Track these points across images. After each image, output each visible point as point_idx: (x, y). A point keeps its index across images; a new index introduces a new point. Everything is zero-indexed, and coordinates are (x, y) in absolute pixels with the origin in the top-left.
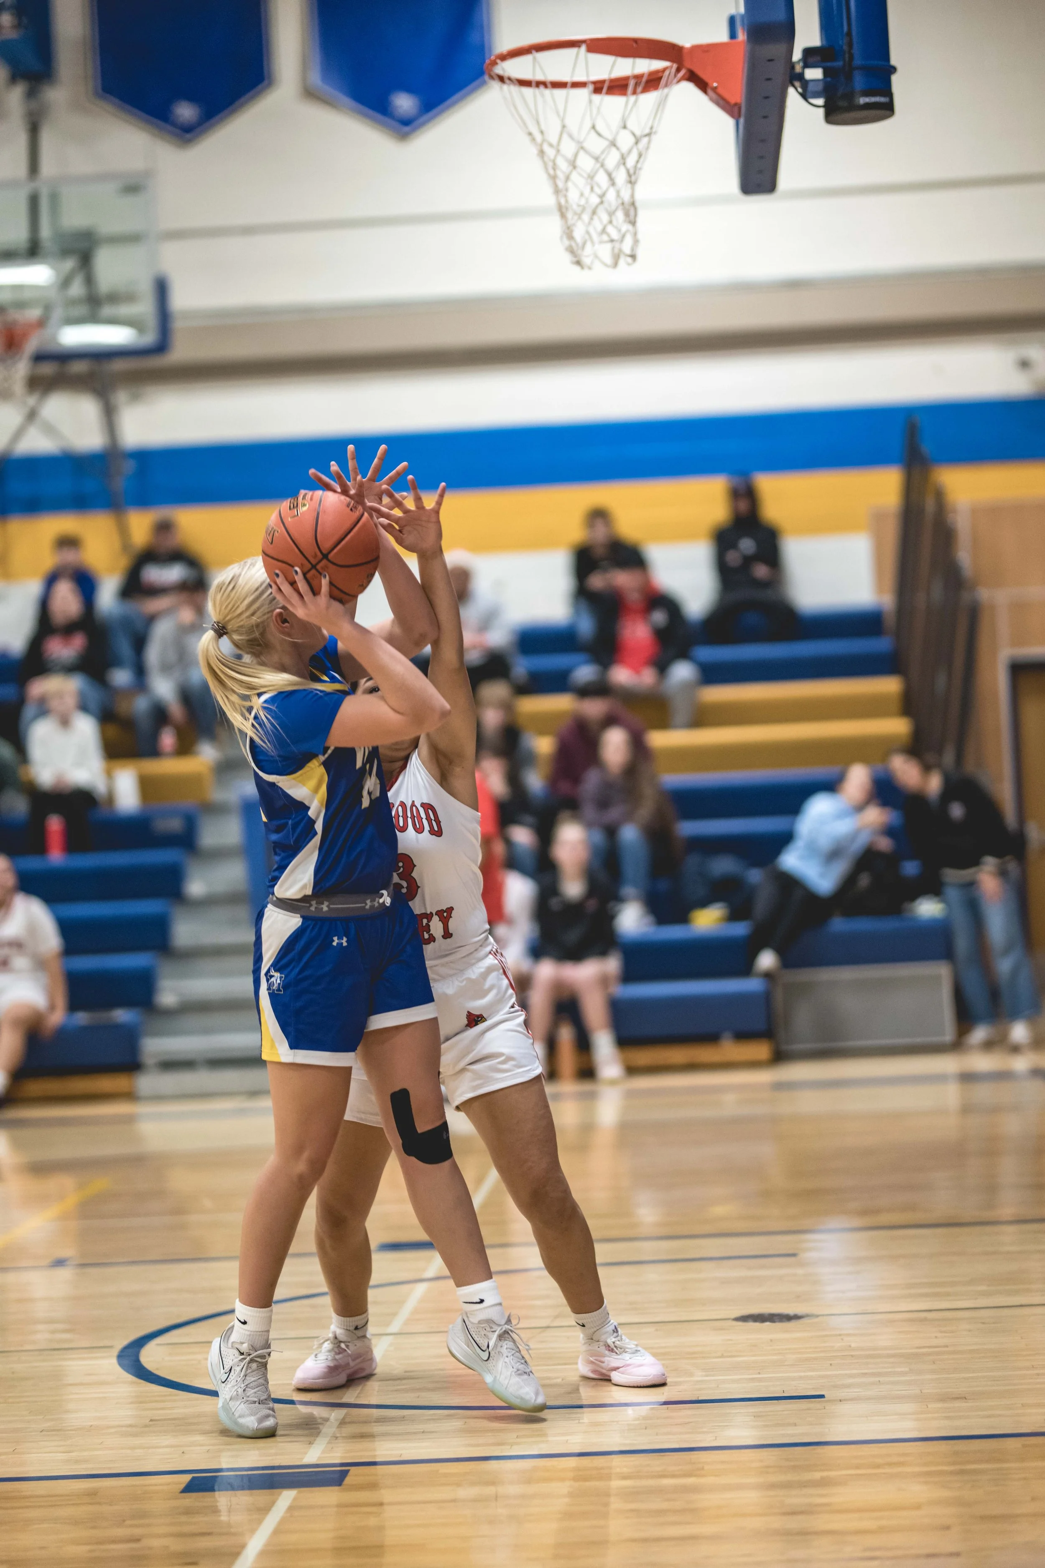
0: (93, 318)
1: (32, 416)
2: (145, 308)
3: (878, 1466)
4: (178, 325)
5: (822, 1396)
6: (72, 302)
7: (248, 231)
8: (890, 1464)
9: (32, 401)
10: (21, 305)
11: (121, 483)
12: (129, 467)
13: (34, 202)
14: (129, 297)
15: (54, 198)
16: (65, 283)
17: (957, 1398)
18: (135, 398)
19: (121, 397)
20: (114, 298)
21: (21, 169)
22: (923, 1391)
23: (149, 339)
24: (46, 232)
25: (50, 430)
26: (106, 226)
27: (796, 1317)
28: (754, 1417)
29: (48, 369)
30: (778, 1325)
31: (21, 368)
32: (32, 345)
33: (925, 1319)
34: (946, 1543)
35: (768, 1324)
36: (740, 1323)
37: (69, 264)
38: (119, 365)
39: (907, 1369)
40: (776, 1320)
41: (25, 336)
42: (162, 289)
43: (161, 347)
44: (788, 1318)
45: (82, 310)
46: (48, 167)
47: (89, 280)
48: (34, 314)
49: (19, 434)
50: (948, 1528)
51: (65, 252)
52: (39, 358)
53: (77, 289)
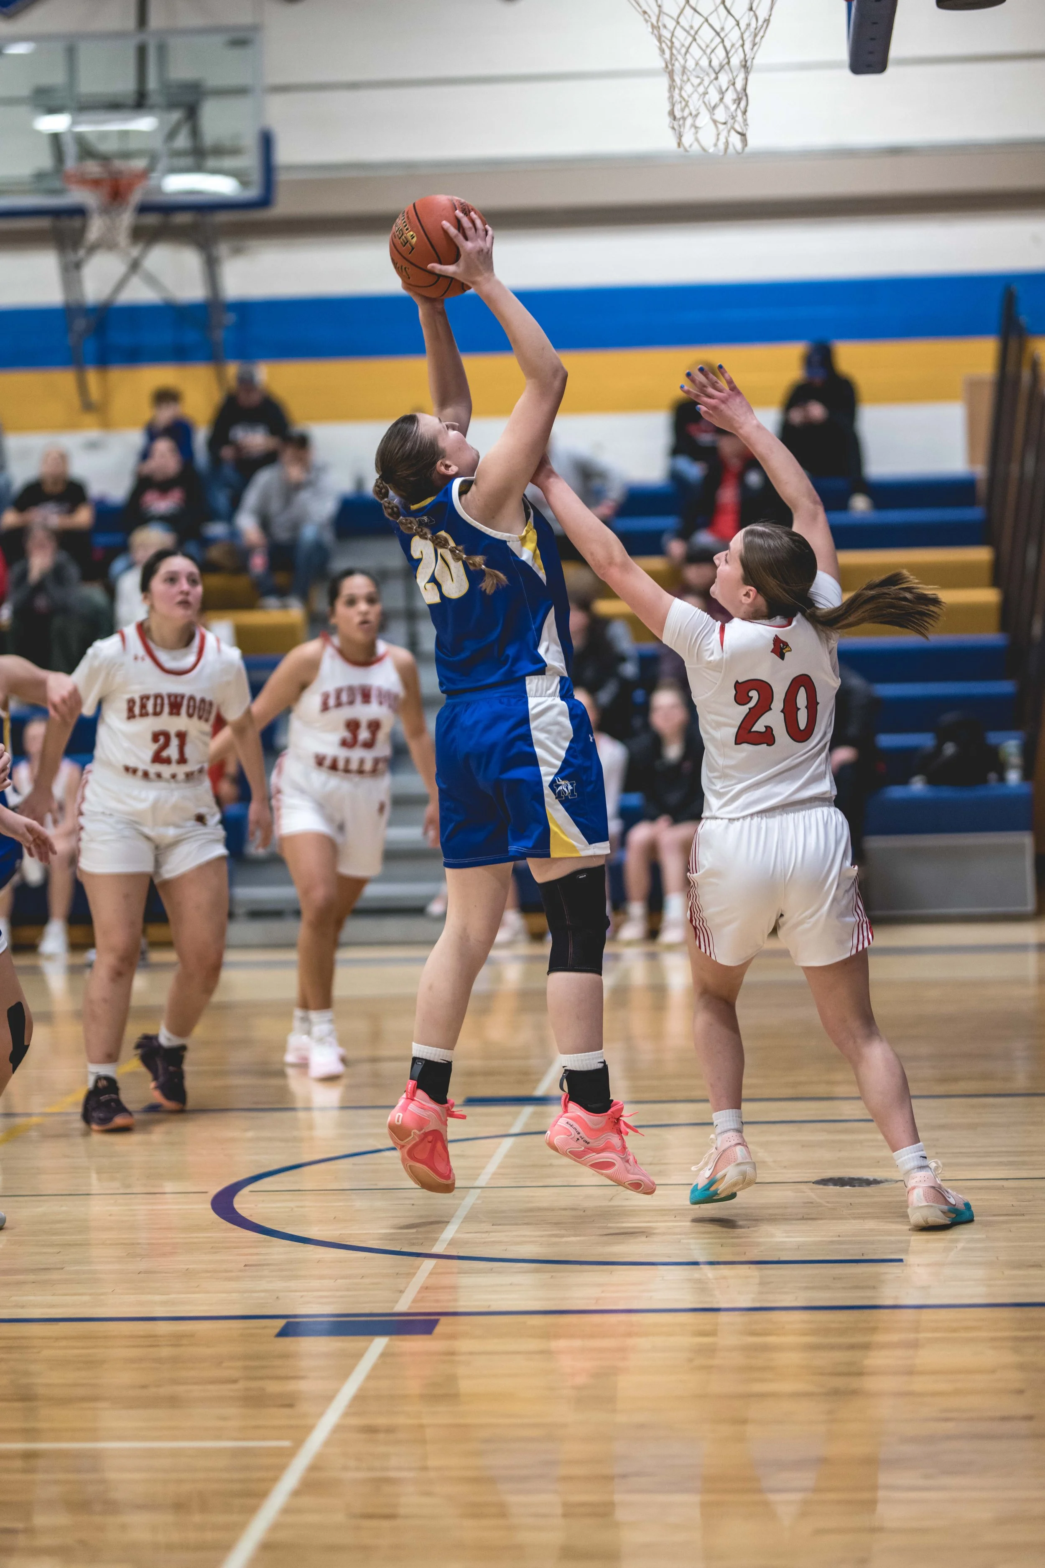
0: (198, 168)
1: (135, 266)
2: (250, 161)
3: (955, 1330)
4: (282, 177)
5: (901, 1260)
6: (177, 154)
7: (353, 86)
8: (967, 1329)
9: (135, 252)
10: (127, 155)
11: (220, 335)
12: (230, 318)
13: (142, 52)
14: (235, 151)
15: (162, 49)
16: (171, 135)
17: (1033, 1266)
18: (237, 251)
19: (223, 249)
20: (219, 151)
21: (130, 22)
22: (1000, 1258)
23: (253, 193)
24: (152, 84)
25: (152, 280)
26: (214, 79)
27: (876, 1182)
28: (834, 1279)
29: (152, 219)
30: (857, 1189)
31: (126, 219)
32: (136, 197)
33: (1003, 1188)
34: (1018, 1407)
35: (848, 1187)
36: (821, 1187)
37: (176, 116)
38: (222, 217)
39: (984, 1236)
40: (856, 1184)
41: (130, 187)
42: (267, 142)
43: (265, 201)
44: (868, 1183)
45: (188, 161)
46: (156, 20)
47: (195, 133)
48: (139, 164)
49: (121, 284)
50: (1020, 1392)
51: (171, 106)
52: (144, 209)
53: (182, 141)
